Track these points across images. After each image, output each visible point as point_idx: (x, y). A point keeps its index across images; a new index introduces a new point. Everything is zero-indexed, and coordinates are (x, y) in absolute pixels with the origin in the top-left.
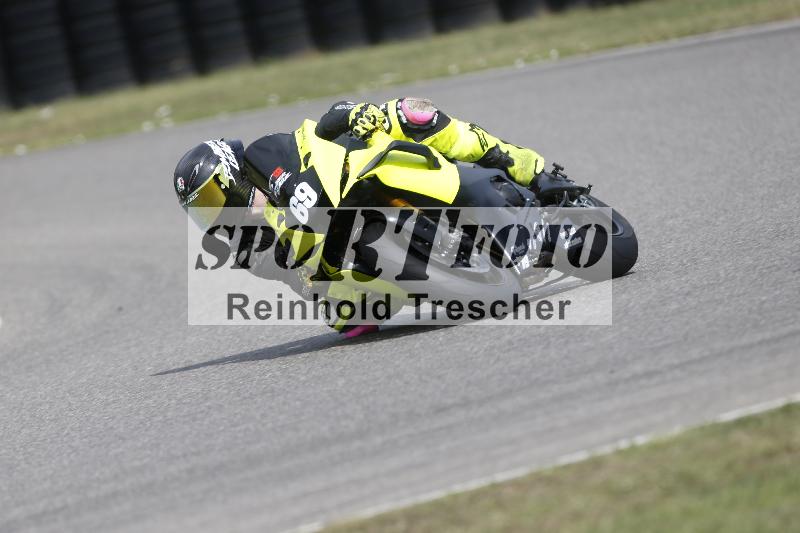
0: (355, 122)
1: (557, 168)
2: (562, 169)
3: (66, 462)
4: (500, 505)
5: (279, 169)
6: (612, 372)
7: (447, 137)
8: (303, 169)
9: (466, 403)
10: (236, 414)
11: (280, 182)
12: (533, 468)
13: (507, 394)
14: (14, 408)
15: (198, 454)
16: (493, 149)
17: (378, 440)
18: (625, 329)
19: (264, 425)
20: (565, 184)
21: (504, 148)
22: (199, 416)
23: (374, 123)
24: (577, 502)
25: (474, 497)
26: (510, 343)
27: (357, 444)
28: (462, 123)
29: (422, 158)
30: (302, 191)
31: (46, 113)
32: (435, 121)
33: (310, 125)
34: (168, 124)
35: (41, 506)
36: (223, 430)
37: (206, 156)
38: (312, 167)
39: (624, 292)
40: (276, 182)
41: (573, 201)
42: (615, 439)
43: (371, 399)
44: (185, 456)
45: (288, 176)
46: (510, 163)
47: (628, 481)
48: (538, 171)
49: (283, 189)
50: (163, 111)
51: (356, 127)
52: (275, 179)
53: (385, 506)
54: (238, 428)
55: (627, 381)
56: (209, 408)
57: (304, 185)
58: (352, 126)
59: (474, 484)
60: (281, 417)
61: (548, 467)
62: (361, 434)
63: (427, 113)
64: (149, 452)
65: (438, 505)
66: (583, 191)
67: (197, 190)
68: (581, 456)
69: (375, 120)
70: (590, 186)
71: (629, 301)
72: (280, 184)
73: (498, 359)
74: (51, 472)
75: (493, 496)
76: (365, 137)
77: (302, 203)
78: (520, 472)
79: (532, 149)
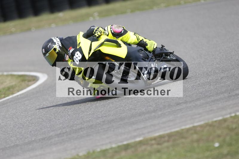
0: (95, 33)
1: (163, 46)
2: (164, 47)
3: (66, 119)
4: (196, 132)
5: (71, 47)
6: (229, 93)
7: (127, 37)
8: (78, 47)
9: (186, 102)
10: (117, 105)
11: (71, 51)
12: (206, 121)
13: (198, 99)
14: (51, 102)
15: (106, 116)
16: (141, 41)
17: (160, 113)
18: (234, 80)
19: (125, 108)
20: (165, 51)
21: (145, 40)
22: (106, 105)
23: (101, 33)
24: (219, 132)
25: (188, 130)
26: (199, 84)
27: (153, 114)
28: (131, 32)
29: (115, 44)
30: (77, 54)
31: (61, 15)
32: (122, 32)
33: (82, 34)
34: (97, 18)
35: (59, 132)
36: (113, 110)
37: (51, 42)
38: (81, 47)
39: (233, 69)
40: (70, 51)
41: (168, 56)
42: (230, 113)
43: (157, 101)
44: (102, 117)
45: (73, 49)
46: (147, 45)
47: (234, 126)
48: (155, 48)
49: (72, 53)
50: (96, 14)
51: (95, 34)
52: (69, 50)
53: (161, 133)
54: (118, 109)
55: (234, 96)
56: (109, 103)
57: (78, 52)
58: (94, 34)
59: (188, 126)
60: (131, 106)
61: (210, 121)
62: (154, 111)
63: (120, 30)
64: (91, 116)
65: (177, 132)
66: (171, 53)
67: (48, 53)
68: (220, 118)
69: (101, 32)
70: (173, 52)
71: (235, 72)
72: (71, 52)
73: (195, 89)
74: (62, 122)
75: (194, 130)
76: (98, 37)
77: (77, 58)
78: (202, 123)
79: (154, 41)
